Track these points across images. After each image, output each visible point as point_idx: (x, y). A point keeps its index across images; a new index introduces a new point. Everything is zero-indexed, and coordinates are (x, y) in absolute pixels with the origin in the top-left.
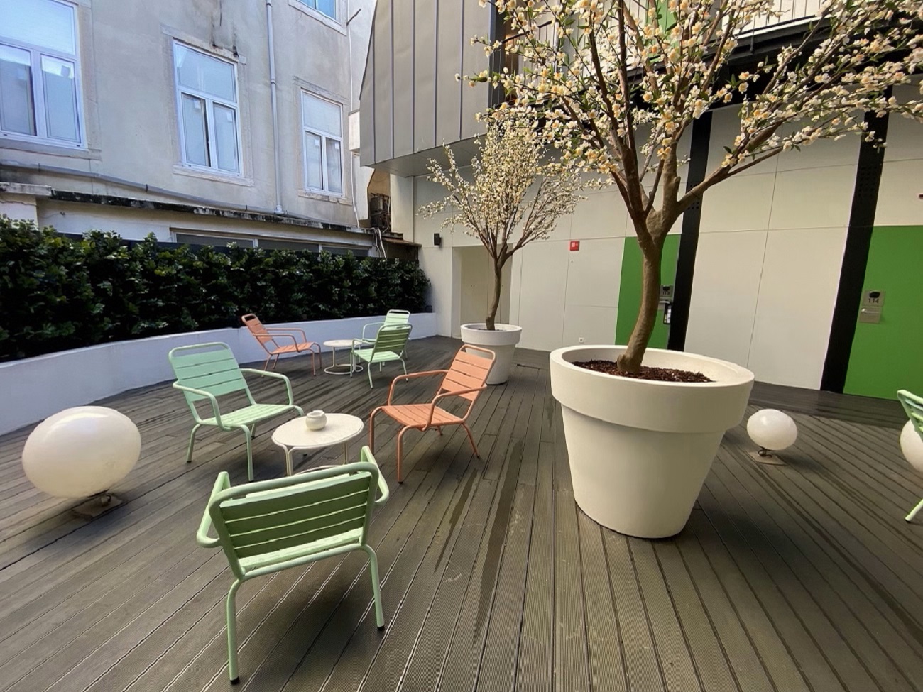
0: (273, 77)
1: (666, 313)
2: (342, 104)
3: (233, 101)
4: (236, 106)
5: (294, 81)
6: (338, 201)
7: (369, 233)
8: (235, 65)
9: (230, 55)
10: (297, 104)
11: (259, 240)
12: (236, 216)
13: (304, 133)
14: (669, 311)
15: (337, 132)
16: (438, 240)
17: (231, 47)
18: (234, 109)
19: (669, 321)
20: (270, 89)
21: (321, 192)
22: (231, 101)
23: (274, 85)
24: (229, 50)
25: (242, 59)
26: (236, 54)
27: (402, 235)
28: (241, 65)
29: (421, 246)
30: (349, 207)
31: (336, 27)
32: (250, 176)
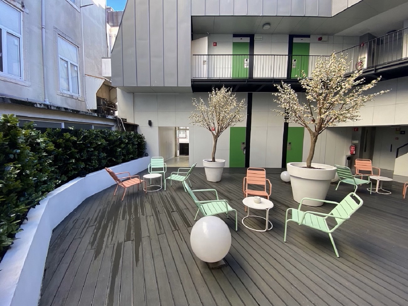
0: (44, 24)
1: (244, 150)
2: (78, 47)
3: (19, 33)
4: (21, 37)
5: (54, 29)
6: (78, 99)
7: (115, 119)
8: (22, 13)
9: (19, 6)
10: (56, 42)
11: (64, 123)
12: (57, 109)
13: (59, 58)
14: (245, 150)
15: (76, 61)
16: (150, 123)
17: (20, 2)
18: (19, 38)
19: (245, 153)
20: (41, 31)
21: (69, 93)
22: (17, 33)
23: (44, 29)
24: (19, 3)
25: (26, 10)
26: (23, 6)
27: (126, 119)
28: (26, 14)
29: (139, 125)
30: (83, 102)
31: (75, 6)
32: (28, 80)
